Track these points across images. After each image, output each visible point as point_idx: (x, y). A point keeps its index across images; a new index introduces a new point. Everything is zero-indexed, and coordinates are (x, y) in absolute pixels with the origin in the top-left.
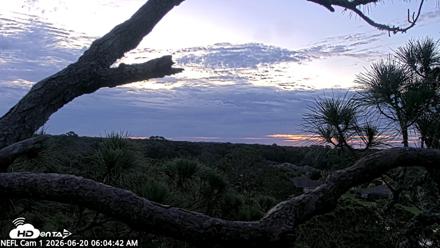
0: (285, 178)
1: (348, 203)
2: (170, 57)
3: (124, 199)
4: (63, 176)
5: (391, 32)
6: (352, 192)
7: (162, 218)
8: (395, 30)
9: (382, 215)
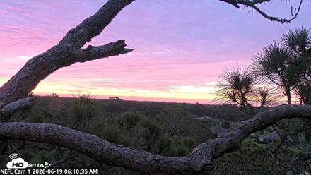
0: (204, 127)
1: (249, 145)
2: (124, 41)
3: (91, 141)
4: (48, 125)
5: (280, 23)
6: (252, 138)
7: (118, 154)
8: (282, 21)
9: (273, 153)
